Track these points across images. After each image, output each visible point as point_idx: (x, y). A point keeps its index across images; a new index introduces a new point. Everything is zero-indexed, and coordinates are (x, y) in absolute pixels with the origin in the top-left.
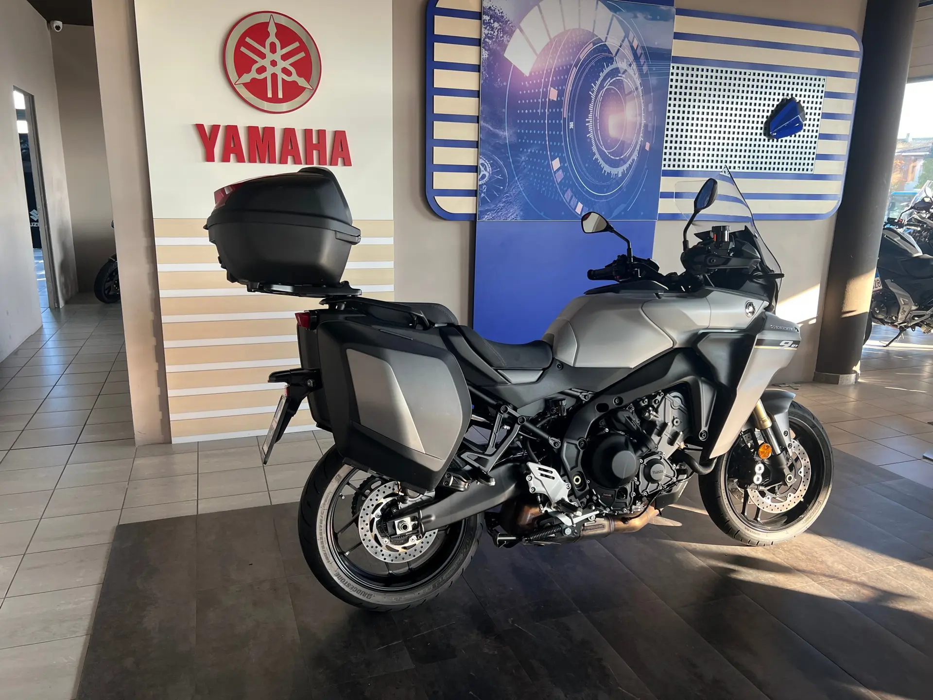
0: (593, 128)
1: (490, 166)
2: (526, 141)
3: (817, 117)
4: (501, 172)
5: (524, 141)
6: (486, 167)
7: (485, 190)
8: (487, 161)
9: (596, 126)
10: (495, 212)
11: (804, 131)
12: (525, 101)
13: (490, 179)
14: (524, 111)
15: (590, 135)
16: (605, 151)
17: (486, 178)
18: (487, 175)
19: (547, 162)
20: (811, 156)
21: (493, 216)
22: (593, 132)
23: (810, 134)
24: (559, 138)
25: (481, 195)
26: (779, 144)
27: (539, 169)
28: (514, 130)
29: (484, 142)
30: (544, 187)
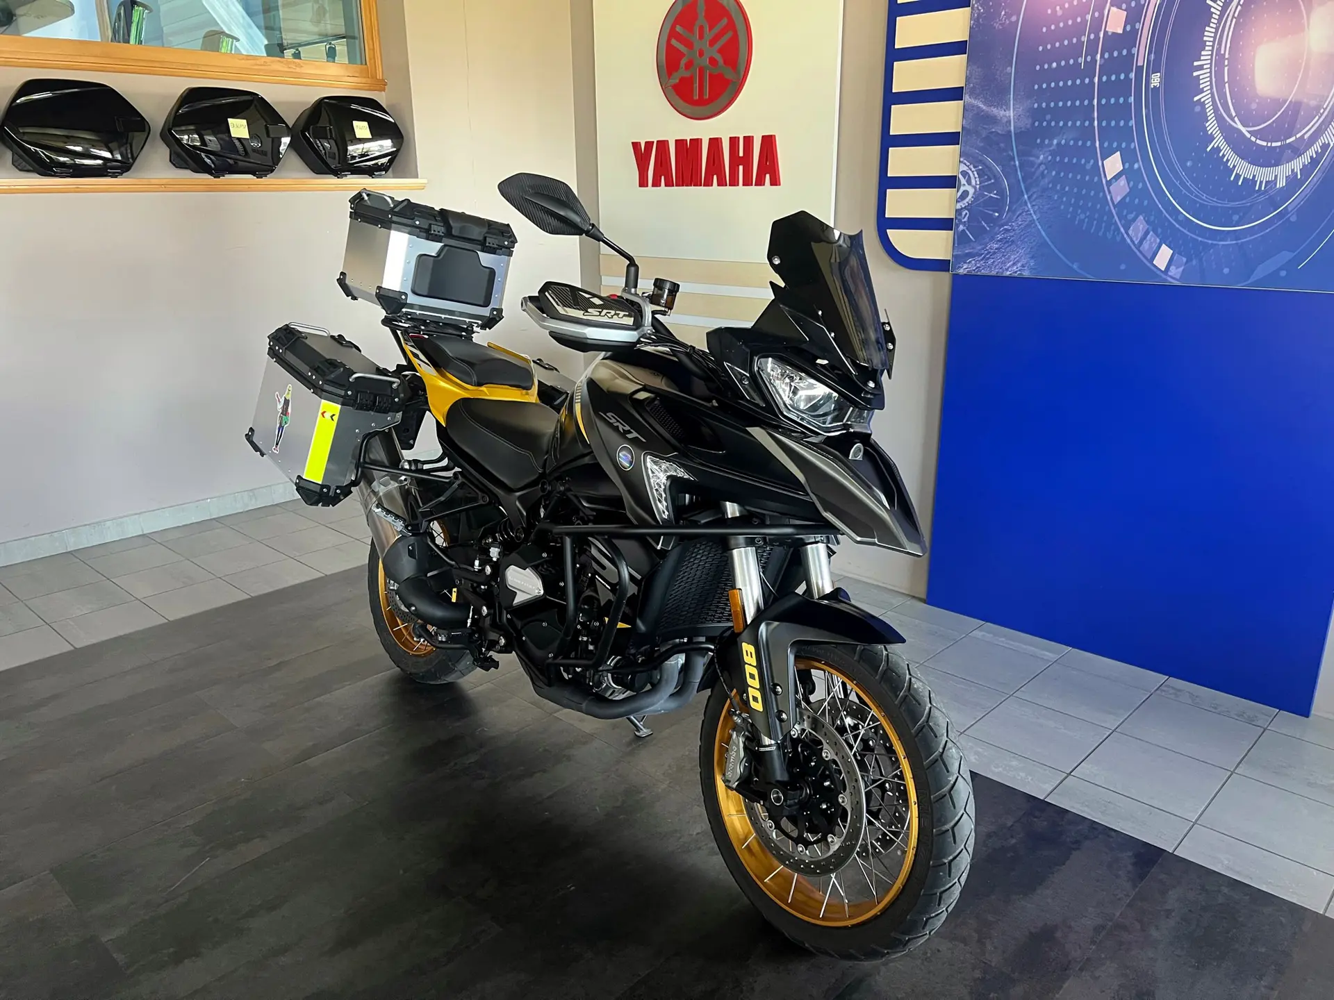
0: (1211, 81)
1: (976, 176)
2: (1049, 123)
4: (997, 186)
5: (1045, 124)
6: (969, 176)
7: (966, 219)
8: (972, 167)
9: (1219, 74)
10: (982, 260)
12: (1053, 45)
13: (976, 198)
14: (1050, 65)
15: (1204, 97)
16: (1244, 130)
17: (970, 197)
18: (971, 191)
19: (1092, 161)
21: (978, 265)
22: (1211, 89)
24: (1123, 111)
25: (958, 227)
27: (1074, 177)
28: (1027, 105)
29: (968, 132)
30: (1083, 212)
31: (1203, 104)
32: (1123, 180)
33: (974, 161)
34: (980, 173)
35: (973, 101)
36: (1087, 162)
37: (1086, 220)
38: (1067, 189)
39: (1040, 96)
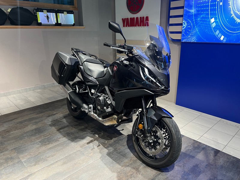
0: (232, 3)
4: (190, 25)
7: (184, 31)
13: (186, 27)
14: (201, 1)
16: (238, 13)
18: (185, 26)
21: (186, 40)
24: (215, 10)
25: (182, 33)
27: (205, 23)
28: (196, 9)
29: (185, 15)
30: (207, 29)
31: (230, 8)
32: (215, 23)
33: (186, 20)
34: (187, 23)
35: (186, 9)
36: (208, 20)
37: (207, 31)
38: (204, 25)
39: (199, 7)
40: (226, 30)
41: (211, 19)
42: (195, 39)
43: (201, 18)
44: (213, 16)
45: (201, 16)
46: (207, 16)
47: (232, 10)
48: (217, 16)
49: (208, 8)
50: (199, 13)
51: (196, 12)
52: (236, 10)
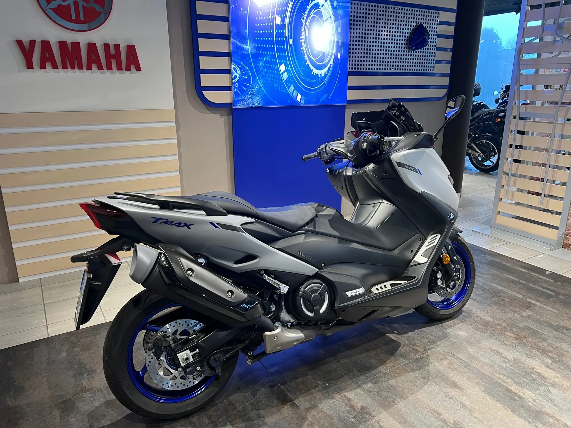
0: (305, 44)
1: (239, 70)
2: (262, 52)
3: (435, 37)
4: (247, 74)
6: (236, 70)
7: (237, 86)
8: (237, 66)
9: (306, 42)
11: (428, 46)
12: (260, 25)
13: (240, 78)
14: (260, 32)
15: (303, 48)
16: (314, 59)
17: (237, 78)
18: (238, 76)
20: (433, 62)
21: (244, 104)
23: (432, 47)
24: (283, 50)
25: (234, 89)
26: (415, 54)
27: (272, 71)
28: (254, 44)
29: (234, 53)
30: (276, 83)
31: (303, 51)
32: (286, 73)
33: (238, 64)
34: (241, 69)
35: (234, 41)
36: (275, 66)
37: (277, 86)
38: (270, 75)
39: (258, 42)
40: (302, 85)
41: (280, 66)
42: (259, 101)
43: (265, 63)
44: (282, 61)
45: (264, 60)
46: (274, 60)
47: (305, 53)
48: (288, 62)
49: (272, 46)
50: (259, 52)
51: (255, 51)
52: (311, 55)
